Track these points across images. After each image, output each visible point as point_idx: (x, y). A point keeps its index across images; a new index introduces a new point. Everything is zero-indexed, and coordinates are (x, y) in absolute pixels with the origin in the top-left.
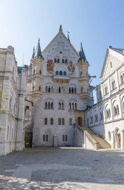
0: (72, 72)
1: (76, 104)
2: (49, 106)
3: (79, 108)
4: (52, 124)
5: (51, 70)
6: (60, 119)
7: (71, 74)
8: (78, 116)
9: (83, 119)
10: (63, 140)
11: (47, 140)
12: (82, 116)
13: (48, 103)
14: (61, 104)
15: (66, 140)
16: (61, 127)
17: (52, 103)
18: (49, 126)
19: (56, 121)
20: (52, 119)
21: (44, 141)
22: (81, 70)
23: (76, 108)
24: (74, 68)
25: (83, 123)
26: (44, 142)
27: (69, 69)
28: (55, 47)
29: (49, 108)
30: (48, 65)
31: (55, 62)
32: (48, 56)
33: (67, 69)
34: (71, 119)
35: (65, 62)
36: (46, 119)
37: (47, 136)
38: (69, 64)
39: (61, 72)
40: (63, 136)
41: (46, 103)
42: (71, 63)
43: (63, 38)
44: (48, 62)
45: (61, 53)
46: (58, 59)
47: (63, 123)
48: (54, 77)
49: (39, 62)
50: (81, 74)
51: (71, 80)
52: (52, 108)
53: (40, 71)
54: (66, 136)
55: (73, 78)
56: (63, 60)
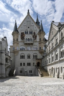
1: (37, 56)
2: (22, 57)
3: (38, 58)
4: (24, 65)
5: (23, 38)
6: (28, 63)
8: (37, 61)
9: (40, 63)
10: (30, 73)
11: (22, 73)
12: (40, 61)
13: (22, 56)
14: (29, 57)
15: (31, 73)
16: (29, 67)
17: (24, 56)
18: (23, 66)
19: (26, 64)
22: (40, 37)
23: (37, 57)
24: (36, 36)
25: (40, 65)
26: (20, 74)
27: (33, 37)
28: (25, 25)
29: (22, 58)
30: (21, 36)
31: (25, 33)
32: (21, 30)
33: (32, 37)
34: (34, 63)
35: (31, 33)
37: (22, 71)
38: (33, 34)
39: (29, 39)
40: (30, 71)
43: (30, 18)
44: (21, 34)
45: (29, 28)
46: (27, 32)
47: (30, 65)
48: (25, 42)
49: (16, 34)
50: (40, 39)
51: (34, 43)
52: (24, 58)
53: (17, 39)
54: (31, 71)
55: (36, 42)
56: (30, 32)
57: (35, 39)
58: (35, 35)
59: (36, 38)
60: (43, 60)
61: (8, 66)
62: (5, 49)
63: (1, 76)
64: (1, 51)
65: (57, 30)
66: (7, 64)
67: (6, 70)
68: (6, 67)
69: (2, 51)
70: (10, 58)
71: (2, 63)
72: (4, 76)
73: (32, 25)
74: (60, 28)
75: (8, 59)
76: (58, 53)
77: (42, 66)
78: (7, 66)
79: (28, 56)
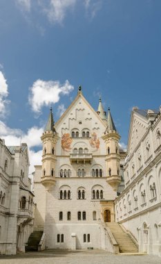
0: (96, 148)
1: (102, 191)
2: (65, 195)
3: (106, 197)
4: (69, 219)
5: (67, 148)
6: (79, 213)
7: (94, 151)
8: (104, 208)
9: (112, 211)
10: (85, 241)
11: (62, 241)
13: (63, 191)
14: (81, 195)
15: (89, 241)
16: (82, 223)
17: (69, 191)
19: (74, 215)
20: (69, 213)
21: (58, 241)
22: (108, 145)
23: (102, 196)
24: (99, 143)
25: (112, 217)
26: (59, 244)
27: (92, 144)
28: (72, 117)
29: (65, 199)
30: (62, 142)
31: (73, 136)
32: (63, 128)
33: (89, 144)
34: (95, 213)
35: (86, 135)
36: (61, 213)
37: (62, 235)
38: (93, 138)
39: (81, 149)
40: (85, 235)
41: (61, 192)
42: (95, 136)
43: (83, 103)
44: (64, 137)
45: (80, 123)
46: (77, 132)
47: (84, 218)
48: (71, 157)
49: (51, 139)
50: (109, 150)
51: (95, 158)
52: (69, 199)
53: (53, 150)
54: (89, 235)
55: (98, 156)
56: (84, 132)
57: (97, 150)
58: (95, 140)
59: (98, 147)
60: (118, 204)
61: (26, 219)
62: (22, 174)
63: (5, 250)
64: (11, 180)
65: (147, 126)
66: (22, 213)
67: (19, 232)
68: (19, 224)
69: (14, 180)
70: (31, 196)
71: (11, 211)
72: (12, 251)
73: (89, 117)
74: (152, 122)
75: (27, 199)
76: (154, 184)
77: (117, 221)
78: (22, 220)
79: (79, 191)
